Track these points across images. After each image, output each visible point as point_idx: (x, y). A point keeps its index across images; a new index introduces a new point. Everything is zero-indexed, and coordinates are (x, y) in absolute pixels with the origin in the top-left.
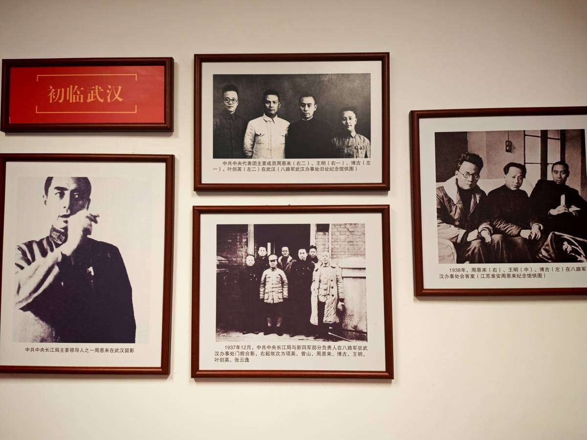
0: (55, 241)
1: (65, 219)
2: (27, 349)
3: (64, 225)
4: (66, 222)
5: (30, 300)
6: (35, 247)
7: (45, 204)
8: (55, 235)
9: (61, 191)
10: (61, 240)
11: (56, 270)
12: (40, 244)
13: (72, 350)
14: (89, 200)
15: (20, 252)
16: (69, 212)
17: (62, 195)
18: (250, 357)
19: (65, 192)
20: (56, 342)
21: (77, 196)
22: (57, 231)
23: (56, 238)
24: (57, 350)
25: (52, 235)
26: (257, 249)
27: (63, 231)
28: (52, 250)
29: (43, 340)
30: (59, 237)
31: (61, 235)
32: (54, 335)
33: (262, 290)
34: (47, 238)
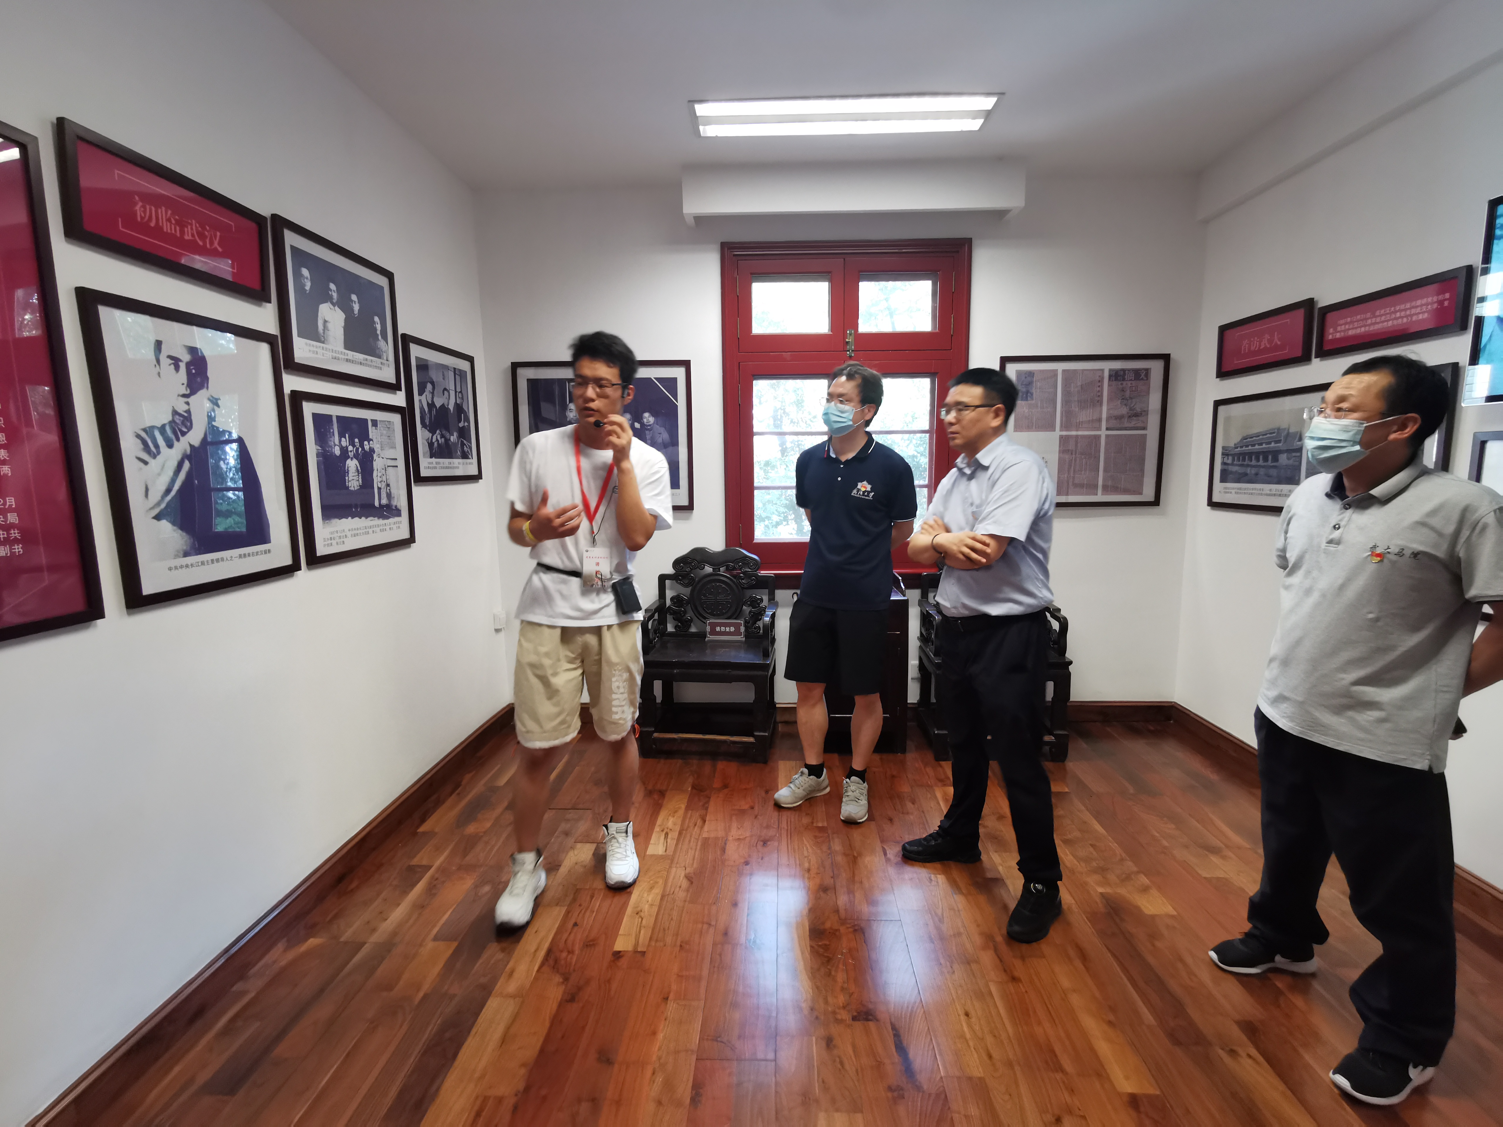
0: (179, 427)
1: (186, 400)
2: (170, 569)
3: (186, 407)
4: (188, 403)
5: (163, 506)
6: (157, 434)
7: (159, 376)
8: (178, 419)
9: (176, 361)
10: (186, 427)
11: (187, 465)
12: (162, 429)
13: (218, 560)
14: (207, 379)
15: (139, 441)
16: (188, 392)
17: (177, 368)
18: (345, 540)
19: (180, 363)
20: (200, 554)
21: (194, 371)
22: (180, 415)
23: (180, 423)
24: (203, 563)
25: (175, 419)
26: (340, 441)
27: (186, 414)
28: (178, 440)
29: (186, 554)
30: (183, 423)
31: (185, 421)
32: (197, 546)
33: (347, 478)
34: (170, 422)
